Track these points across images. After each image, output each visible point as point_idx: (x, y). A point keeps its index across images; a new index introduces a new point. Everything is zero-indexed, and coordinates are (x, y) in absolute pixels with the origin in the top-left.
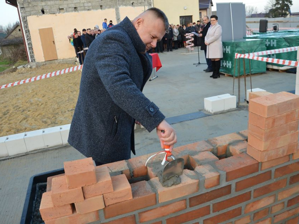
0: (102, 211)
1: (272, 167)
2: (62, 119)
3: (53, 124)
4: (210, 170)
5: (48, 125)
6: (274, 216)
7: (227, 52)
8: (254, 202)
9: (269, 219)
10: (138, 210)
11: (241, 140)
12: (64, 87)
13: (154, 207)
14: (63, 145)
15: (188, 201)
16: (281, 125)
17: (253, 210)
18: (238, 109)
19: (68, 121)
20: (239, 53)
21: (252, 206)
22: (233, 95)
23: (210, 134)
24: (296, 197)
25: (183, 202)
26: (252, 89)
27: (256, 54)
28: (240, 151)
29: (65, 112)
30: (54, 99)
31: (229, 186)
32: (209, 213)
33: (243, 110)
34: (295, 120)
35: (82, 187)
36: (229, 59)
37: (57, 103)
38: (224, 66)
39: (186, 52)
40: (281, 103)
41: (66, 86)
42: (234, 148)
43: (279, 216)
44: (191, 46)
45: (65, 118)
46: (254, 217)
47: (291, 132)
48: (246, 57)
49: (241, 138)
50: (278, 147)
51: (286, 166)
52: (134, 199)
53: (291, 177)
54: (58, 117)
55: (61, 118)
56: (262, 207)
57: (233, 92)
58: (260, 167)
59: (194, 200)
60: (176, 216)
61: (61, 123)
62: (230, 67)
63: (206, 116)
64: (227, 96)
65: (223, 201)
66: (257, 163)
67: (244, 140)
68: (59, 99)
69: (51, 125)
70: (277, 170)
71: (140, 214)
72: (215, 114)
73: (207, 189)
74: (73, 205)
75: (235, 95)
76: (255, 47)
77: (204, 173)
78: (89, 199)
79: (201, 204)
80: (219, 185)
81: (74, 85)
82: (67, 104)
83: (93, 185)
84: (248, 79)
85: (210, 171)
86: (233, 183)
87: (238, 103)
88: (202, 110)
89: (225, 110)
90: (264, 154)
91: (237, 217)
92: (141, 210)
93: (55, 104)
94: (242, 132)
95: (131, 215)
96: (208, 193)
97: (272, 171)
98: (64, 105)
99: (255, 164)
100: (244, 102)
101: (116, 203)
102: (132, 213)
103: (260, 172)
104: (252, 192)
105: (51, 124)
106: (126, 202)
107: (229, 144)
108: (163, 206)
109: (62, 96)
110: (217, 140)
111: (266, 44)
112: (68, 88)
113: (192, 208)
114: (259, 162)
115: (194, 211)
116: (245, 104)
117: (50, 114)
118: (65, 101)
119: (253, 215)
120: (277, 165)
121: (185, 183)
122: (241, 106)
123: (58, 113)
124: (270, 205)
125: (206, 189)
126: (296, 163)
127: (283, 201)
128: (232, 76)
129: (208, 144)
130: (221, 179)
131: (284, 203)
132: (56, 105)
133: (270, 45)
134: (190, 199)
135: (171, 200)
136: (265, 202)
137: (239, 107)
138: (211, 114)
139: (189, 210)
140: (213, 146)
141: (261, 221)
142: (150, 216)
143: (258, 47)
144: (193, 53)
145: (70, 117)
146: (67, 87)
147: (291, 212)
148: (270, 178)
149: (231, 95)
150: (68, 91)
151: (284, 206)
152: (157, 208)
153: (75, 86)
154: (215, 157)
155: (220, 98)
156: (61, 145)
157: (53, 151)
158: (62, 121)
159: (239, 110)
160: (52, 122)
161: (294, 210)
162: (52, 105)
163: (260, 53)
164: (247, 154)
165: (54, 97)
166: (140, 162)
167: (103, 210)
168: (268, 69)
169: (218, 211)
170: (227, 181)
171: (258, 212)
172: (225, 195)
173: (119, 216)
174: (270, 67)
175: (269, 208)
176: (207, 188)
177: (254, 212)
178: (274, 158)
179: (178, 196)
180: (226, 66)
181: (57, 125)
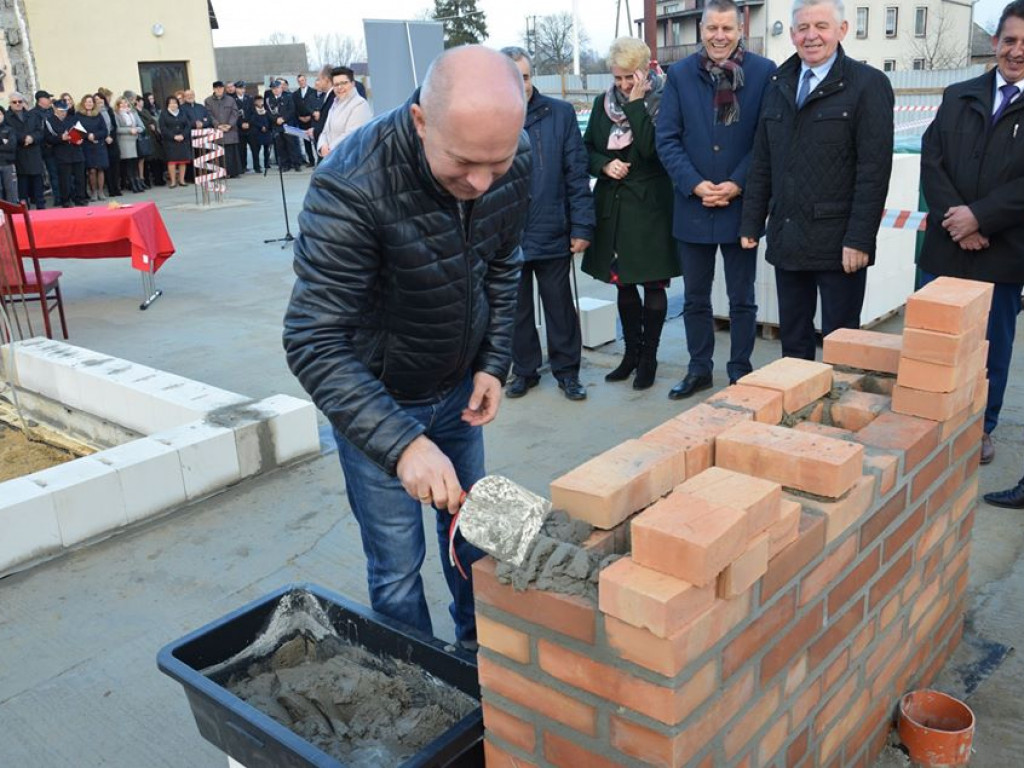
1: (951, 435)
6: (945, 568)
8: (927, 531)
9: (938, 576)
10: (800, 570)
13: (820, 558)
15: (859, 533)
17: (924, 554)
21: (925, 541)
24: (970, 512)
25: (853, 539)
28: (871, 410)
31: (905, 490)
32: (878, 568)
39: (197, 203)
42: (851, 407)
43: (950, 566)
44: (215, 176)
46: (924, 572)
52: (800, 538)
53: (968, 460)
56: (935, 542)
58: (939, 437)
59: (867, 530)
70: (955, 442)
71: (802, 581)
80: (895, 487)
86: (910, 479)
90: (951, 400)
91: (907, 575)
92: (804, 569)
95: (792, 589)
96: (882, 508)
97: (951, 444)
99: (934, 429)
102: (794, 582)
103: (938, 449)
104: (927, 503)
106: (790, 547)
108: (831, 554)
113: (861, 553)
114: (939, 424)
115: (863, 562)
119: (924, 566)
124: (942, 537)
125: (881, 497)
127: (956, 525)
130: (898, 470)
131: (956, 530)
134: (862, 528)
135: (841, 535)
139: (859, 559)
142: (814, 585)
144: (224, 205)
148: (947, 465)
151: (956, 539)
152: (825, 559)
164: (894, 413)
170: (904, 474)
171: (929, 559)
172: (898, 516)
173: (778, 593)
175: (940, 546)
177: (926, 558)
179: (850, 521)
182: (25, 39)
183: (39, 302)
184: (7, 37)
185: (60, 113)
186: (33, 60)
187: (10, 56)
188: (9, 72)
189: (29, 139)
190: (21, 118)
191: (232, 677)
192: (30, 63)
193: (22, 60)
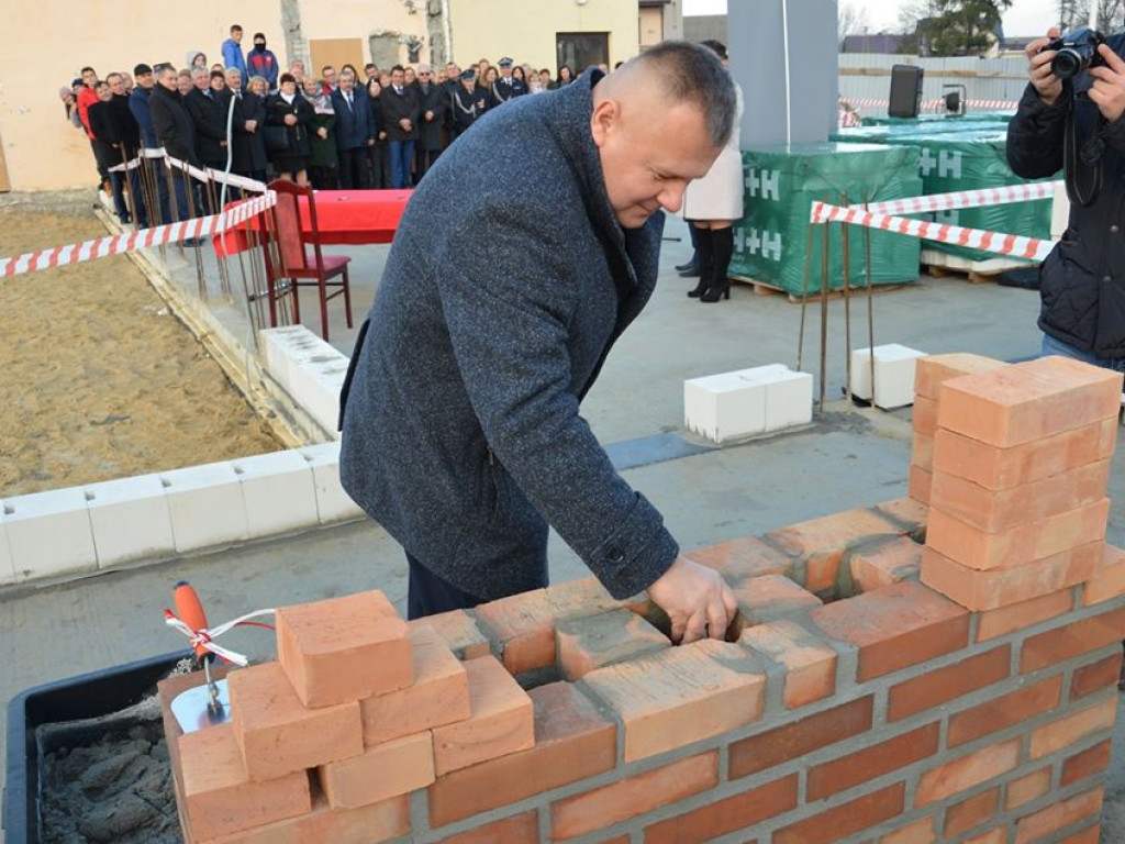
0: (423, 797)
1: (1014, 631)
2: (68, 456)
3: (28, 478)
4: (797, 640)
5: (8, 484)
6: (1017, 821)
7: (765, 196)
8: (949, 764)
9: (998, 832)
10: (549, 790)
11: (891, 535)
12: (56, 320)
13: (607, 778)
14: (98, 569)
15: (725, 755)
16: (1050, 477)
17: (942, 797)
18: (817, 427)
19: (98, 466)
20: (827, 203)
21: (942, 780)
22: (799, 369)
23: (716, 525)
24: (1093, 747)
25: (707, 760)
26: (875, 349)
27: (891, 206)
28: (893, 573)
29: (79, 428)
30: (17, 368)
31: (868, 700)
32: (793, 805)
33: (838, 429)
34: (1097, 461)
35: (361, 701)
36: (773, 222)
37: (37, 389)
38: (753, 251)
40: (1053, 396)
41: (65, 313)
42: (871, 563)
43: (1031, 821)
45: (81, 452)
46: (946, 822)
47: (1084, 502)
48: (858, 219)
49: (887, 528)
50: (1038, 556)
51: (1062, 630)
52: (538, 748)
53: (1076, 671)
54: (49, 449)
55: (65, 455)
56: (976, 782)
57: (800, 358)
58: (972, 632)
59: (747, 752)
60: (681, 816)
61: (67, 475)
62: (777, 257)
63: (694, 454)
64: (775, 374)
65: (844, 759)
66: (964, 616)
67: (899, 536)
68: (41, 369)
69: (19, 484)
70: (1028, 642)
71: (556, 805)
72: (730, 444)
73: (790, 709)
74: (315, 775)
75: (806, 371)
76: (879, 179)
77: (782, 652)
78: (381, 748)
79: (770, 770)
80: (834, 697)
81: (103, 311)
82: (84, 392)
83: (400, 694)
84: (859, 304)
85: (799, 642)
86: (880, 688)
87: (817, 404)
88: (675, 429)
89: (768, 429)
90: (990, 582)
91: (889, 821)
92: (561, 789)
93: (27, 393)
94: (887, 505)
95: (525, 813)
96: (792, 724)
97: (1014, 645)
98: (67, 397)
99: (956, 619)
100: (838, 400)
101: (474, 765)
102: (528, 805)
103: (972, 650)
104: (944, 725)
105: (21, 479)
106: (510, 757)
107: (850, 550)
108: (638, 776)
109: (49, 359)
110: (798, 534)
111: (921, 168)
112: (77, 324)
113: (736, 782)
114: (971, 612)
115: (744, 794)
116: (847, 406)
117: (9, 436)
118: (70, 379)
119: (943, 815)
120: (1031, 626)
121: (718, 687)
122: (828, 414)
123: (45, 430)
124: (1000, 776)
125: (787, 709)
126: (1094, 617)
127: (1045, 763)
128: (784, 294)
129: (770, 550)
130: (840, 672)
131: (1048, 770)
132: (33, 397)
133: (934, 171)
134: (733, 747)
135: (668, 753)
136: (985, 765)
137: (822, 420)
138: (712, 446)
139: (728, 790)
140: (791, 556)
141: (971, 840)
142: (591, 814)
143: (888, 180)
145: (105, 448)
146: (73, 321)
147: (1072, 805)
148: (1005, 674)
149: (790, 368)
150: (77, 336)
151: (1050, 782)
152: (617, 783)
153: (107, 316)
154: (806, 594)
155: (747, 380)
156: (90, 571)
157: (52, 596)
158: (70, 466)
159: (824, 432)
160: (22, 472)
161: (1084, 800)
162: (9, 396)
163: (908, 205)
164: (922, 583)
165: (14, 362)
166: (526, 616)
167: (425, 792)
168: (925, 269)
169: (826, 798)
170: (860, 679)
171: (961, 804)
172: (850, 736)
173: (480, 815)
174: (934, 259)
175: (999, 787)
176: (792, 706)
177: (949, 804)
178: (1024, 598)
179: (691, 737)
180: (759, 250)
181: (48, 483)
182: (445, 10)
183: (317, 288)
184: (429, 8)
185: (469, 85)
186: (450, 30)
187: (429, 27)
188: (426, 43)
189: (430, 115)
190: (426, 92)
191: (108, 735)
192: (447, 34)
193: (439, 31)
